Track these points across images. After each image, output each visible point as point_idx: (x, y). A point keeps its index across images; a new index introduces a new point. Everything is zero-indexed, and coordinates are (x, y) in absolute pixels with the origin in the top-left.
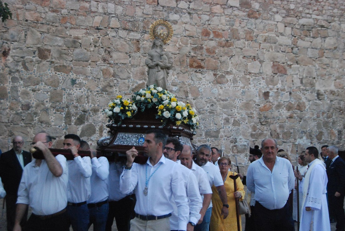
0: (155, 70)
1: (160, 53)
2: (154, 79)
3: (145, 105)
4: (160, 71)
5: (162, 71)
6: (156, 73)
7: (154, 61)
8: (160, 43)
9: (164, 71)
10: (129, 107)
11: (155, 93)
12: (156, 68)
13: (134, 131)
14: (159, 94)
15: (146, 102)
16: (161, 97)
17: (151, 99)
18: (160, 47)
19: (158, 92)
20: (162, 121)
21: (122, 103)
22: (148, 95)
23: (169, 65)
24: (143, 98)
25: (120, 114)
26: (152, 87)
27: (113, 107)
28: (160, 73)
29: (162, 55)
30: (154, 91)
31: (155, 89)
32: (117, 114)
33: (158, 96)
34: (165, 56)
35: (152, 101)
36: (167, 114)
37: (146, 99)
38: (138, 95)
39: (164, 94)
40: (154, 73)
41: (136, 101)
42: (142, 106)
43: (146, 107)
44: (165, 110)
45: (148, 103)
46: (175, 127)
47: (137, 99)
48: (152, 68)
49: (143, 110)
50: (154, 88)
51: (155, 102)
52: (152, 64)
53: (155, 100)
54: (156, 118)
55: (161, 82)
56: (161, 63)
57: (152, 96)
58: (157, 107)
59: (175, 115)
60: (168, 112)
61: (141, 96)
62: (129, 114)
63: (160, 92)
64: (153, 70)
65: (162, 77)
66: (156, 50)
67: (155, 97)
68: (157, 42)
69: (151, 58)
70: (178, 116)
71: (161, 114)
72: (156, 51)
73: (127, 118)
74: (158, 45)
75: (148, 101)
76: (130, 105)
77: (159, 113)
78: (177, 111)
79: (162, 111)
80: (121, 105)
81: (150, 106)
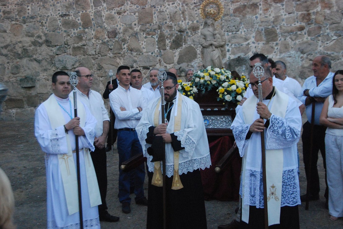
0: (210, 49)
1: (213, 32)
2: (209, 58)
3: (205, 87)
4: (214, 50)
5: (216, 50)
6: (211, 52)
7: (208, 41)
8: (211, 22)
9: (218, 49)
10: (190, 90)
11: (213, 75)
12: (211, 47)
14: (217, 75)
15: (205, 85)
16: (219, 78)
17: (210, 81)
18: (212, 26)
19: (216, 73)
20: (224, 104)
21: (183, 89)
22: (207, 78)
23: (223, 43)
24: (202, 81)
26: (209, 68)
28: (215, 52)
29: (215, 35)
30: (213, 73)
31: (213, 70)
33: (216, 77)
34: (218, 35)
35: (211, 83)
36: (228, 98)
37: (205, 81)
38: (196, 77)
39: (222, 74)
40: (209, 53)
41: (196, 83)
42: (202, 88)
43: (206, 89)
44: (226, 93)
45: (208, 85)
47: (196, 81)
48: (206, 48)
49: (204, 92)
50: (211, 69)
51: (215, 84)
52: (206, 44)
53: (214, 82)
55: (216, 61)
56: (215, 43)
57: (211, 78)
58: (217, 90)
59: (236, 97)
60: (230, 96)
61: (200, 78)
63: (218, 73)
64: (207, 49)
65: (217, 56)
66: (209, 29)
67: (214, 80)
68: (209, 22)
69: (204, 37)
70: (239, 98)
71: (223, 96)
72: (209, 31)
74: (210, 24)
75: (207, 83)
76: (191, 88)
77: (221, 96)
78: (237, 94)
79: (223, 93)
80: (183, 91)
81: (210, 88)
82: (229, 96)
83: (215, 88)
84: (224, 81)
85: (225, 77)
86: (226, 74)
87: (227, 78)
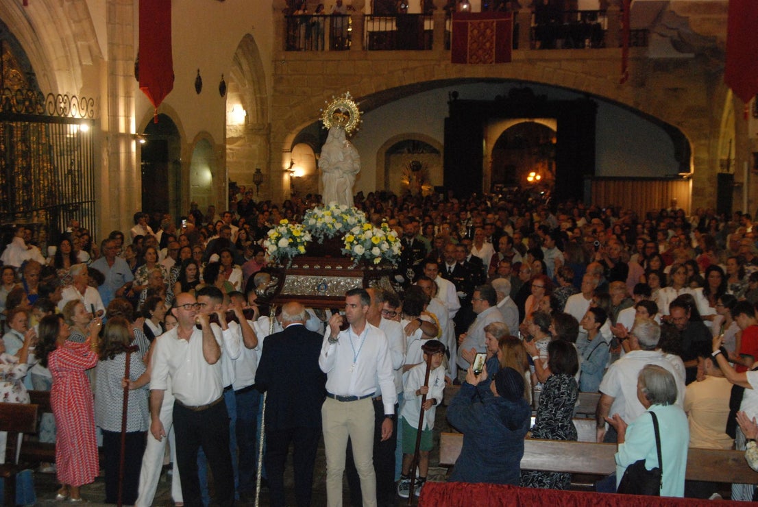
0: (335, 176)
2: (333, 190)
3: (323, 233)
4: (342, 177)
5: (345, 177)
6: (337, 180)
9: (348, 177)
10: (301, 237)
11: (338, 214)
12: (336, 172)
13: (312, 272)
14: (344, 216)
15: (324, 229)
16: (346, 220)
19: (342, 213)
20: (352, 259)
21: (289, 232)
22: (328, 219)
24: (319, 225)
25: (288, 249)
27: (278, 239)
28: (341, 180)
29: (345, 153)
30: (337, 212)
32: (284, 248)
33: (343, 219)
35: (333, 226)
36: (359, 250)
37: (325, 224)
39: (352, 215)
40: (333, 180)
41: (309, 226)
42: (318, 234)
43: (325, 235)
44: (355, 242)
45: (328, 229)
46: (371, 269)
47: (310, 224)
49: (321, 241)
51: (340, 229)
53: (339, 226)
54: (343, 253)
55: (344, 194)
56: (343, 166)
57: (334, 220)
58: (343, 239)
59: (371, 249)
60: (361, 247)
61: (317, 219)
62: (302, 249)
63: (345, 213)
64: (331, 174)
65: (346, 187)
67: (339, 222)
70: (376, 251)
71: (351, 248)
73: (299, 255)
74: (337, 137)
75: (328, 227)
76: (302, 234)
77: (348, 247)
78: (373, 245)
79: (352, 244)
80: (289, 236)
81: (331, 235)
82: (359, 246)
83: (340, 235)
84: (355, 225)
85: (356, 221)
86: (357, 215)
87: (359, 221)
